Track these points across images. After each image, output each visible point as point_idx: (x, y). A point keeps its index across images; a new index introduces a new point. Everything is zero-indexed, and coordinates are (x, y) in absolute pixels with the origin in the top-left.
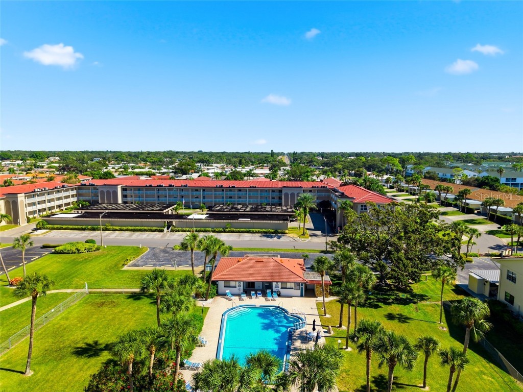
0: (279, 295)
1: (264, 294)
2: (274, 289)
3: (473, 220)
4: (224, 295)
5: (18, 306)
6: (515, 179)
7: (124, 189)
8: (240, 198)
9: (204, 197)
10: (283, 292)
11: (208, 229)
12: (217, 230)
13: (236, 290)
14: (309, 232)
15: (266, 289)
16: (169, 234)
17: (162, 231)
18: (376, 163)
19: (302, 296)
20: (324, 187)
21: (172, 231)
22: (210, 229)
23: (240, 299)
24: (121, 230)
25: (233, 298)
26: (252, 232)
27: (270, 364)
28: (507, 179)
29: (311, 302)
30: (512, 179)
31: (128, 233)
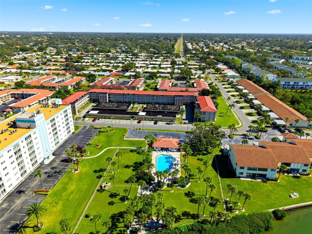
0: (170, 151)
1: (167, 151)
2: (169, 149)
3: (251, 113)
4: (156, 151)
5: (103, 153)
6: (290, 82)
7: (109, 95)
8: (157, 99)
9: (142, 99)
10: (172, 150)
11: (146, 119)
12: (150, 120)
13: (159, 149)
14: (183, 121)
15: (167, 149)
16: (133, 121)
17: (130, 120)
18: (229, 61)
19: (177, 151)
20: (193, 96)
21: (134, 120)
22: (147, 119)
23: (160, 152)
24: (115, 119)
25: (158, 152)
26: (162, 121)
27: (167, 172)
28: (285, 82)
29: (179, 153)
30: (288, 82)
31: (118, 120)
